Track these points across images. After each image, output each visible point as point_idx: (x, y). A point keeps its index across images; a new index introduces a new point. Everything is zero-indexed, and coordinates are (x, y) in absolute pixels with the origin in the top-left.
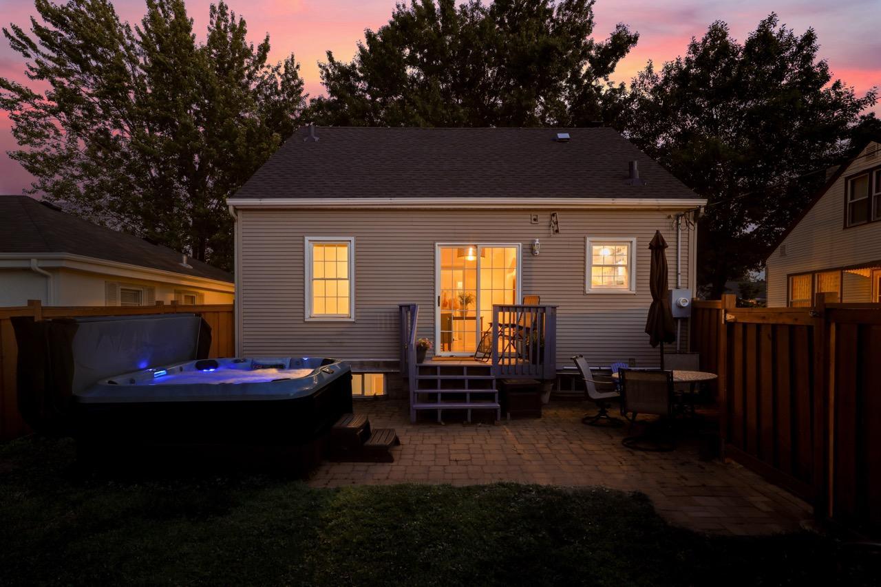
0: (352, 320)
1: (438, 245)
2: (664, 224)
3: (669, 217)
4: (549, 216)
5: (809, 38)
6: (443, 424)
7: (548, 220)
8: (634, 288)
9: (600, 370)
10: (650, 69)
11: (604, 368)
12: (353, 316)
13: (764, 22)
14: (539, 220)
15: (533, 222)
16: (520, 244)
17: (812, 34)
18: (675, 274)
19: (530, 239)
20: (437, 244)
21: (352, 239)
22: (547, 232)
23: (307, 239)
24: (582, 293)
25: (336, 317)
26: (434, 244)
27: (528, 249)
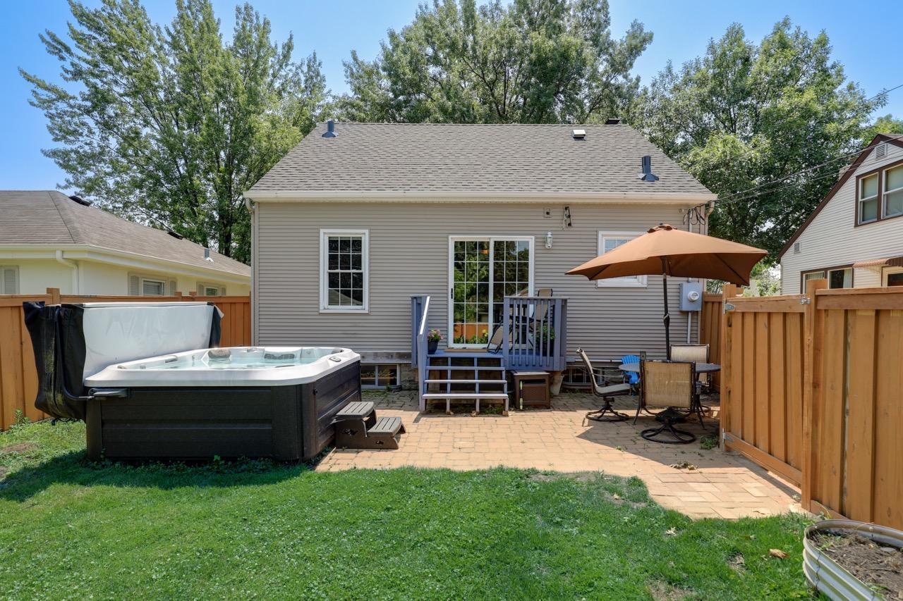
0: (366, 311)
1: (452, 238)
2: (675, 219)
3: (681, 211)
4: (562, 210)
6: (452, 413)
7: (561, 214)
8: (645, 281)
9: (611, 363)
10: (669, 69)
11: (615, 361)
12: (367, 308)
14: (552, 214)
15: (546, 216)
19: (543, 233)
22: (559, 225)
23: (322, 231)
24: (594, 286)
25: (351, 308)
26: (447, 238)
27: (541, 242)
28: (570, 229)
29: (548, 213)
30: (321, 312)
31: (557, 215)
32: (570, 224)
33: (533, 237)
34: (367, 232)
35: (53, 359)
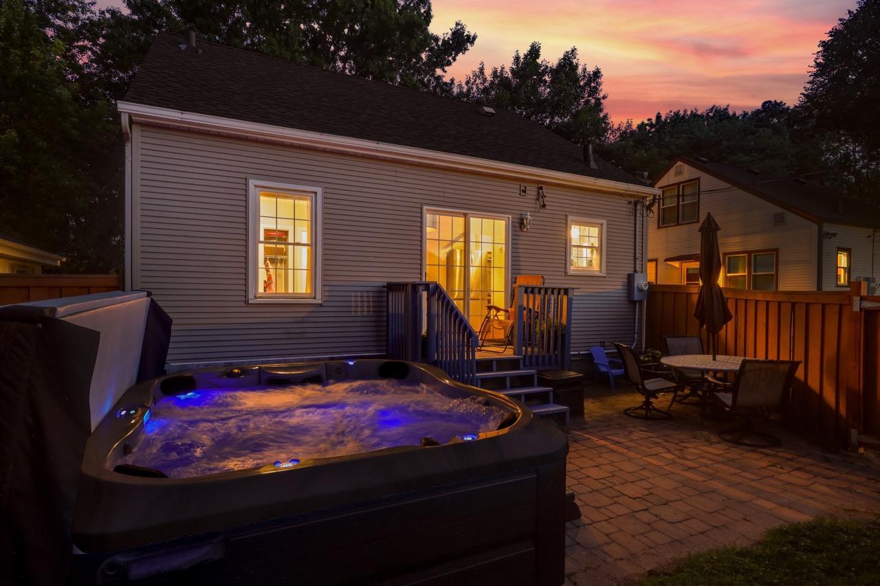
0: (318, 301)
1: (427, 210)
2: (625, 209)
3: (630, 203)
4: (536, 189)
5: (597, 74)
7: (536, 193)
8: (604, 270)
9: (579, 354)
10: (482, 70)
11: (584, 352)
12: (319, 296)
13: (567, 52)
14: (528, 192)
15: (522, 194)
16: (510, 216)
17: (599, 72)
18: (632, 258)
19: (519, 212)
20: (425, 208)
21: (319, 190)
22: (533, 206)
23: (251, 182)
24: (563, 274)
25: (294, 297)
26: (421, 208)
27: (517, 223)
28: (543, 210)
29: (523, 191)
30: (250, 301)
31: (532, 194)
32: (543, 206)
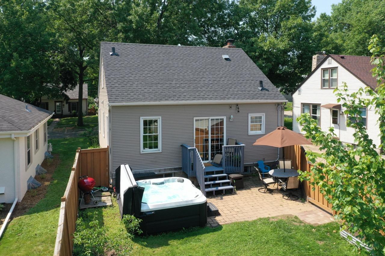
2: (273, 108)
3: (275, 105)
4: (236, 106)
18: (277, 126)
19: (229, 115)
22: (235, 112)
23: (141, 118)
24: (247, 135)
25: (153, 150)
26: (193, 118)
27: (229, 119)
28: (238, 113)
29: (231, 107)
30: (141, 153)
31: (234, 108)
32: (239, 112)
33: (225, 117)
34: (160, 117)
35: (131, 205)
